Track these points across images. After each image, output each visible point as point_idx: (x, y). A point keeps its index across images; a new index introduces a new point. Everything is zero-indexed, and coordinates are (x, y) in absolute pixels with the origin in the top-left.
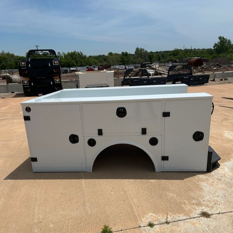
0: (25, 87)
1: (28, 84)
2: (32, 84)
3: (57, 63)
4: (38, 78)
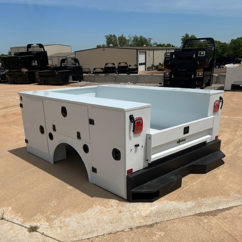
0: (166, 79)
1: (169, 76)
2: (173, 77)
3: (203, 55)
4: (179, 70)
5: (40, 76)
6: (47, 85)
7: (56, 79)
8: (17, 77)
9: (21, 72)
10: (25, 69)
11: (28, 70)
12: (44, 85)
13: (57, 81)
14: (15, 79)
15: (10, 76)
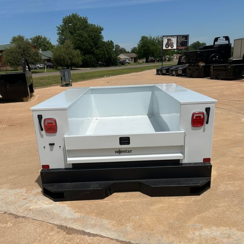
5: (214, 70)
6: (218, 79)
7: (228, 74)
8: (194, 71)
9: (198, 66)
10: (202, 63)
11: (205, 64)
12: (215, 79)
13: (228, 75)
14: (192, 73)
15: (189, 69)
